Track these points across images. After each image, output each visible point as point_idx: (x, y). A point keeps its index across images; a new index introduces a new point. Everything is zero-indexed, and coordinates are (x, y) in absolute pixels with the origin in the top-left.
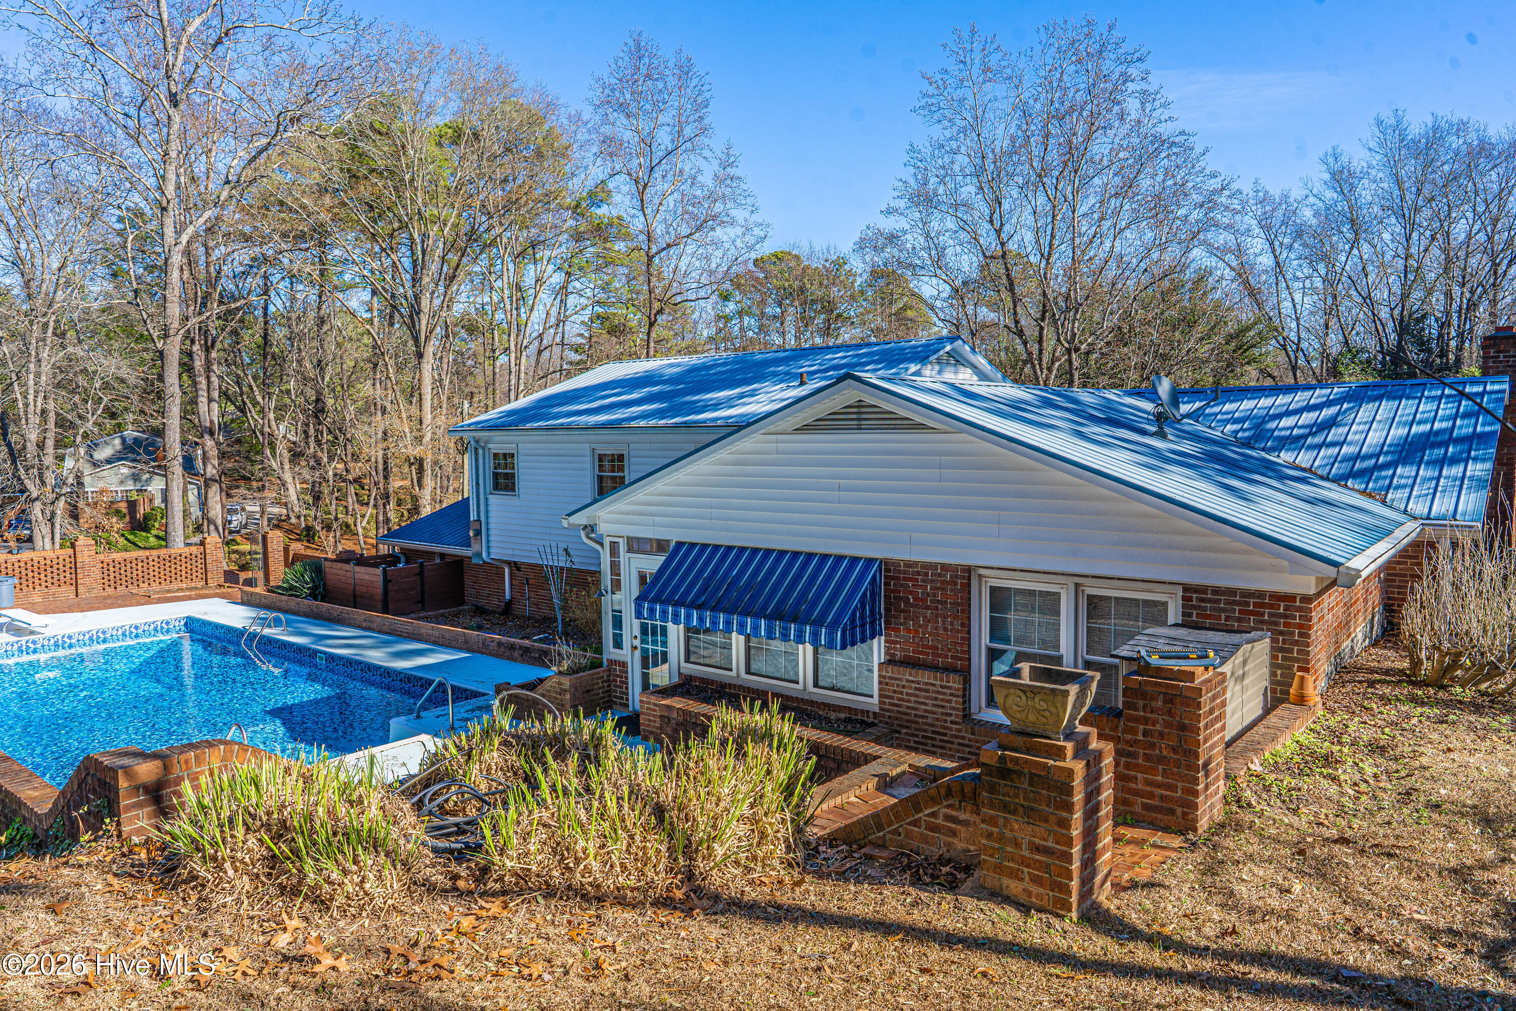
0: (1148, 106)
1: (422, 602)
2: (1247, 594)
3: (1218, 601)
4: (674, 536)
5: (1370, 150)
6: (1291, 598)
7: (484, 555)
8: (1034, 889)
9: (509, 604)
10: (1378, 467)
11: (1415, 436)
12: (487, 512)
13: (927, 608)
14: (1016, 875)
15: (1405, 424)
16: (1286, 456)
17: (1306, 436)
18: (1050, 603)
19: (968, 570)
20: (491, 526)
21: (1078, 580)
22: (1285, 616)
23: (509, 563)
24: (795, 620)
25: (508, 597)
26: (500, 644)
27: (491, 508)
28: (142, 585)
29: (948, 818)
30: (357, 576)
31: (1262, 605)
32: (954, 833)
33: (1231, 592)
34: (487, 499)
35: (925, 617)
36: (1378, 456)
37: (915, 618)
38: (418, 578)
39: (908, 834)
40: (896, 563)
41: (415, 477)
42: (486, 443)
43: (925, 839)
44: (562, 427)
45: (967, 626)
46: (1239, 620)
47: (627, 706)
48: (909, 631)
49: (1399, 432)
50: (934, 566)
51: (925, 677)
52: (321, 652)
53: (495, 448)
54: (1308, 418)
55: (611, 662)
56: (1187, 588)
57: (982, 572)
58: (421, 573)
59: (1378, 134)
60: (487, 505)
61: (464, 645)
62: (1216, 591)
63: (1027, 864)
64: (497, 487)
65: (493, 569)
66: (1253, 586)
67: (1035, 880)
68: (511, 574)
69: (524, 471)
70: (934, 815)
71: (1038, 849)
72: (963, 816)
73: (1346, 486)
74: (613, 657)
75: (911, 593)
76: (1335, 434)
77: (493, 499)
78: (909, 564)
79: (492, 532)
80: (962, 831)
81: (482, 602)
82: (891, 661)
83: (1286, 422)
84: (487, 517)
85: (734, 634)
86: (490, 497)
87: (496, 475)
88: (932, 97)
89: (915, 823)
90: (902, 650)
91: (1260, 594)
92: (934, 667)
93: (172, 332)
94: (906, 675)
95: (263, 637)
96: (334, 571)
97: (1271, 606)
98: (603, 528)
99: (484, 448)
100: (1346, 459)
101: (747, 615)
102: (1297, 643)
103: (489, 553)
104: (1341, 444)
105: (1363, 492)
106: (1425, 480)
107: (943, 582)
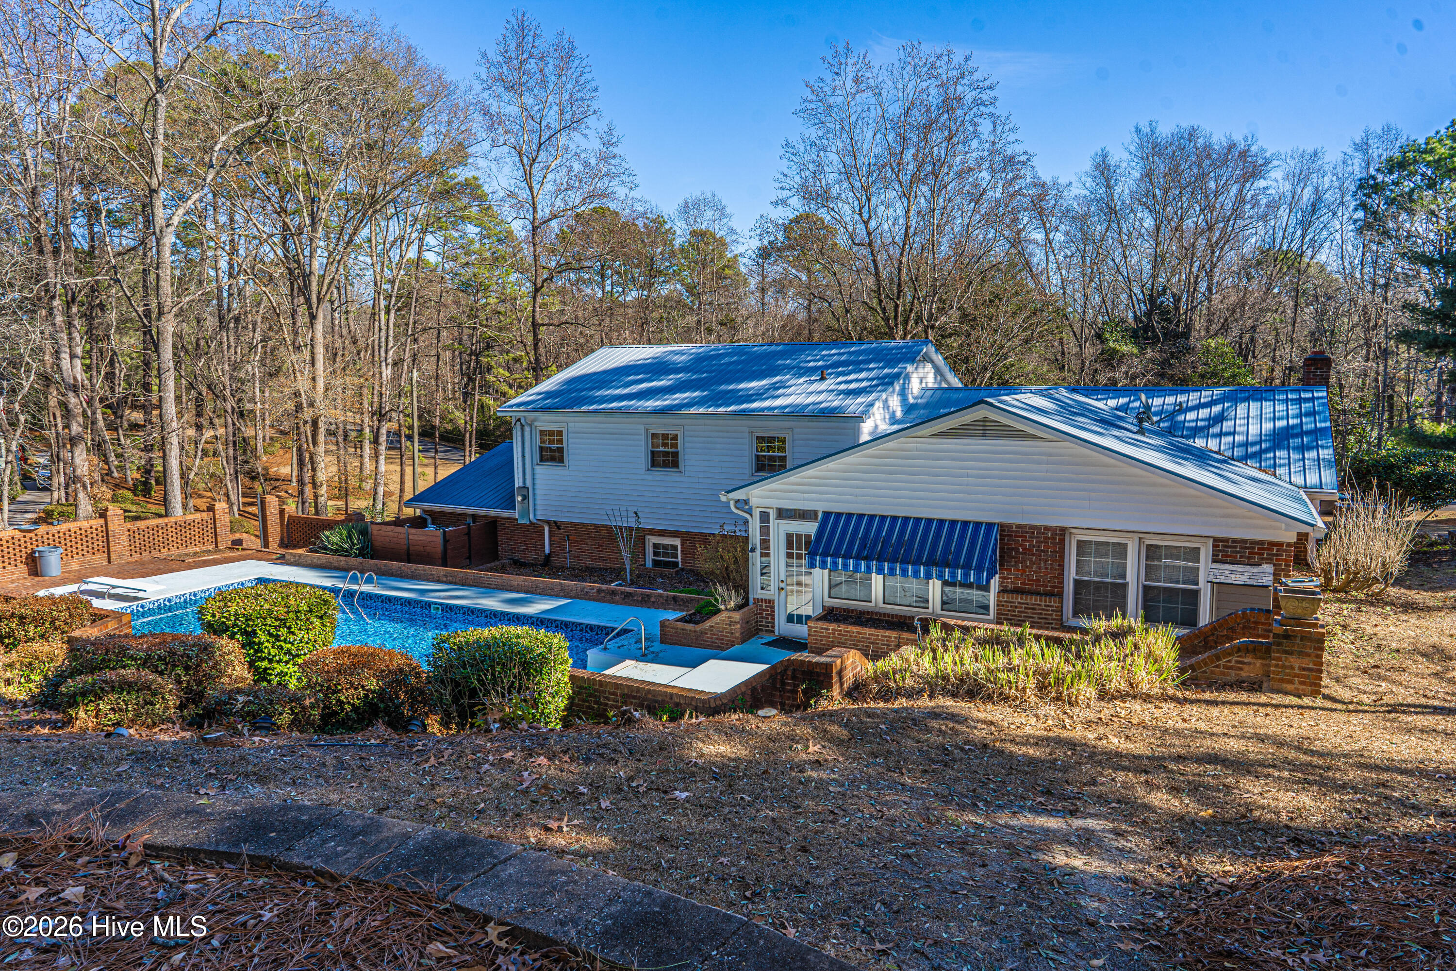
0: (999, 129)
1: (469, 558)
2: (1253, 542)
3: (1236, 547)
4: (821, 507)
5: (1130, 153)
6: (1280, 544)
7: (531, 516)
8: (1301, 687)
9: (548, 558)
10: (1262, 451)
11: (1279, 429)
12: (534, 479)
13: (1033, 555)
14: (1291, 682)
15: (1270, 419)
16: (1199, 443)
17: (1208, 427)
18: (1121, 550)
19: (1063, 530)
20: (537, 492)
21: (1141, 535)
22: (1277, 555)
23: (548, 522)
24: (948, 565)
25: (547, 551)
26: (600, 591)
27: (537, 477)
28: (163, 550)
29: (1237, 662)
30: (410, 537)
31: (1263, 549)
32: (1241, 669)
33: (1244, 541)
34: (533, 469)
35: (1031, 561)
36: (1260, 442)
37: (1023, 562)
38: (466, 537)
39: (1212, 672)
40: (1010, 526)
41: (309, 435)
42: (533, 421)
43: (1223, 674)
44: (620, 411)
45: (1062, 566)
46: (1249, 558)
47: (773, 632)
48: (1018, 570)
49: (1268, 426)
50: (1038, 528)
51: (1033, 600)
52: (436, 603)
53: (540, 426)
54: (1204, 413)
55: (757, 601)
56: (1216, 540)
57: (1073, 531)
58: (468, 534)
59: (1136, 139)
60: (533, 474)
61: (563, 593)
62: (1235, 541)
63: (1298, 676)
64: (542, 459)
65: (535, 529)
66: (1257, 537)
67: (1301, 683)
68: (550, 531)
69: (571, 445)
70: (1229, 661)
71: (1304, 669)
72: (1247, 660)
73: (1247, 464)
74: (760, 597)
75: (1021, 545)
76: (1227, 425)
77: (539, 470)
78: (1019, 526)
79: (538, 497)
80: (1246, 667)
81: (518, 556)
82: (1003, 591)
83: (1191, 416)
84: (534, 484)
85: (874, 575)
86: (537, 467)
87: (541, 448)
88: (810, 102)
89: (1217, 666)
90: (1012, 583)
91: (1262, 542)
92: (1038, 593)
93: (166, 310)
94: (1018, 599)
95: (362, 593)
96: (383, 533)
97: (1268, 549)
98: (754, 502)
99: (531, 425)
100: (1240, 445)
101: (908, 563)
102: (1283, 570)
103: (535, 515)
104: (1234, 433)
105: (1260, 469)
106: (1296, 461)
107: (1045, 538)
